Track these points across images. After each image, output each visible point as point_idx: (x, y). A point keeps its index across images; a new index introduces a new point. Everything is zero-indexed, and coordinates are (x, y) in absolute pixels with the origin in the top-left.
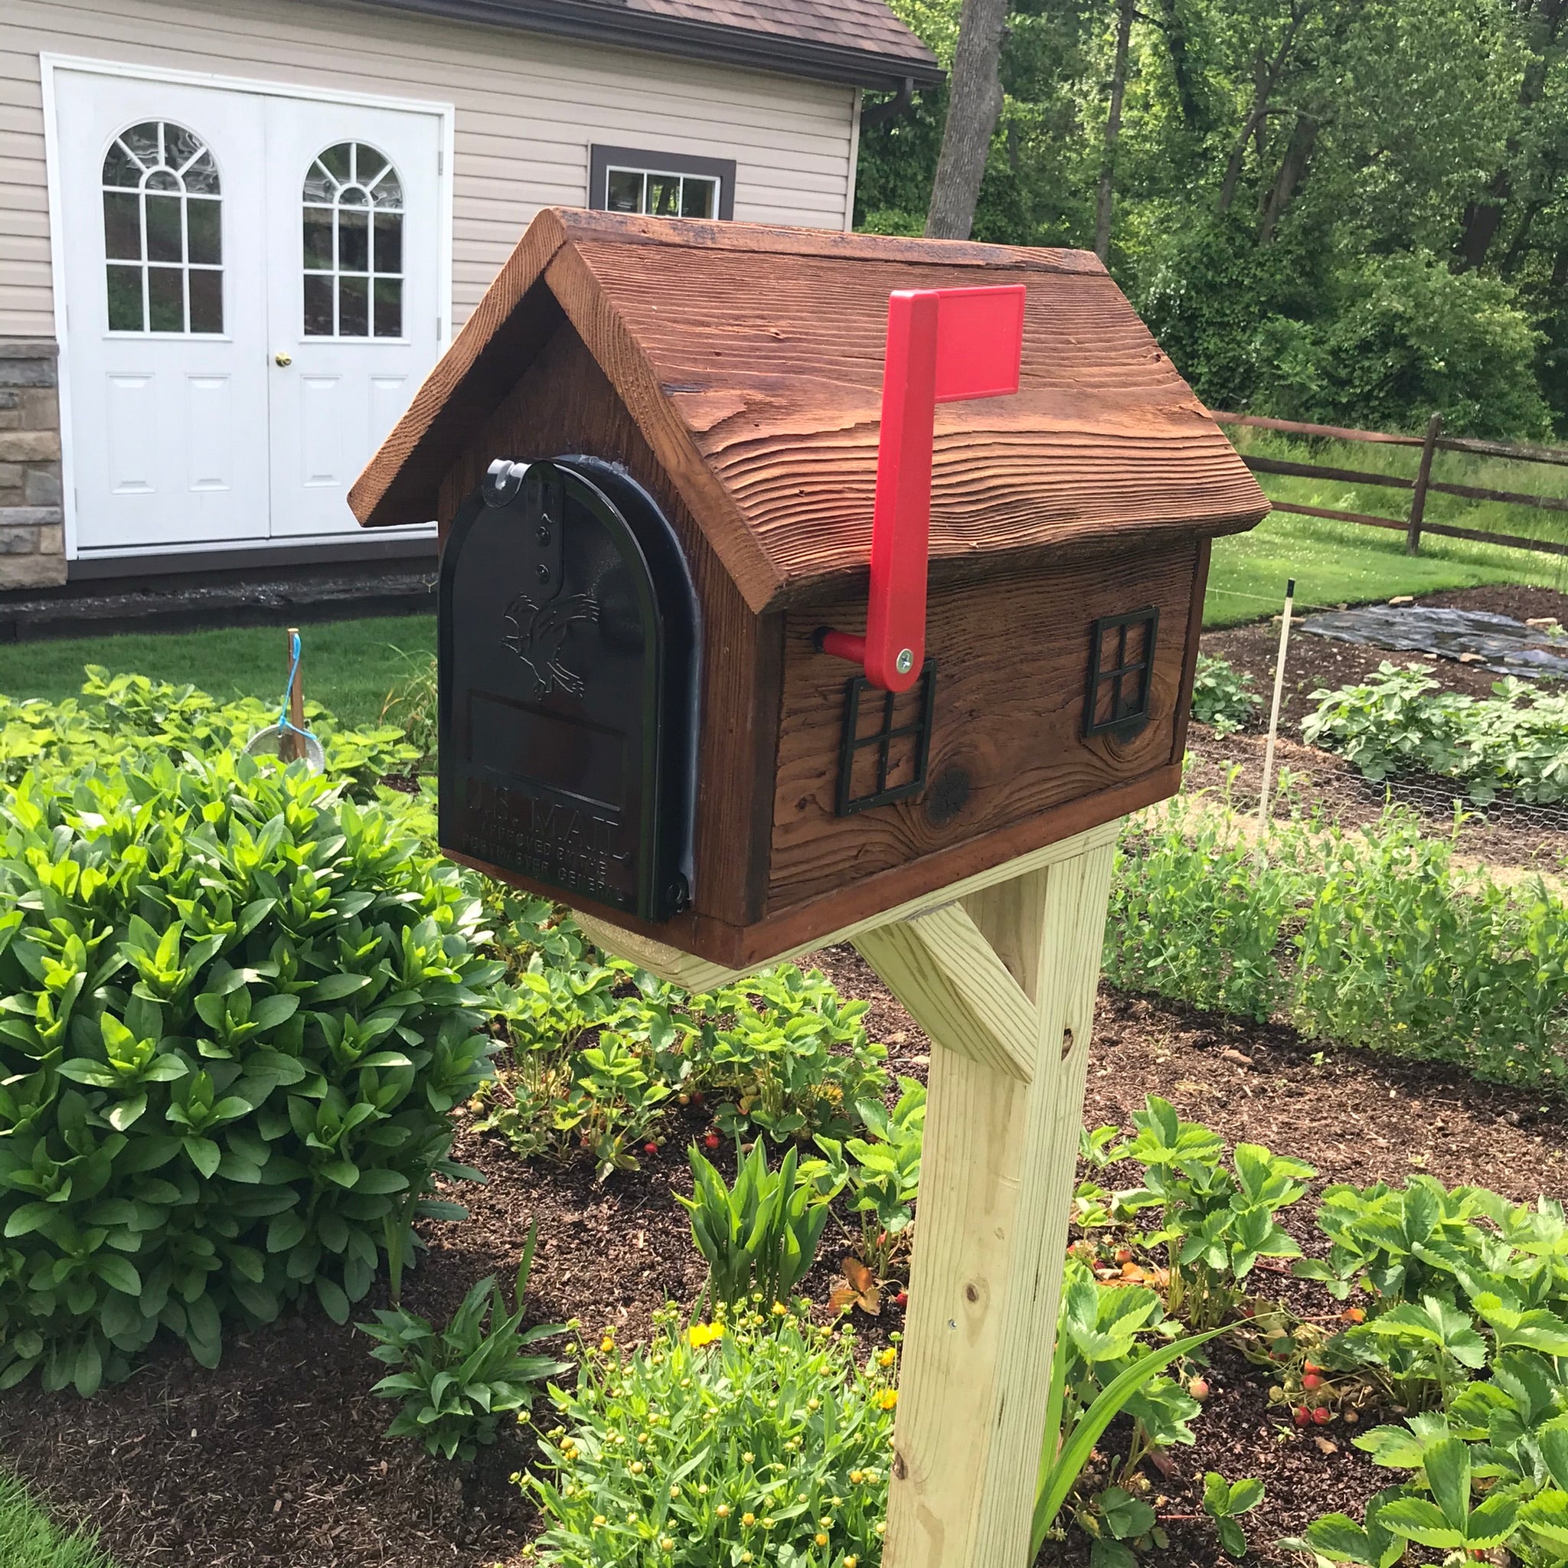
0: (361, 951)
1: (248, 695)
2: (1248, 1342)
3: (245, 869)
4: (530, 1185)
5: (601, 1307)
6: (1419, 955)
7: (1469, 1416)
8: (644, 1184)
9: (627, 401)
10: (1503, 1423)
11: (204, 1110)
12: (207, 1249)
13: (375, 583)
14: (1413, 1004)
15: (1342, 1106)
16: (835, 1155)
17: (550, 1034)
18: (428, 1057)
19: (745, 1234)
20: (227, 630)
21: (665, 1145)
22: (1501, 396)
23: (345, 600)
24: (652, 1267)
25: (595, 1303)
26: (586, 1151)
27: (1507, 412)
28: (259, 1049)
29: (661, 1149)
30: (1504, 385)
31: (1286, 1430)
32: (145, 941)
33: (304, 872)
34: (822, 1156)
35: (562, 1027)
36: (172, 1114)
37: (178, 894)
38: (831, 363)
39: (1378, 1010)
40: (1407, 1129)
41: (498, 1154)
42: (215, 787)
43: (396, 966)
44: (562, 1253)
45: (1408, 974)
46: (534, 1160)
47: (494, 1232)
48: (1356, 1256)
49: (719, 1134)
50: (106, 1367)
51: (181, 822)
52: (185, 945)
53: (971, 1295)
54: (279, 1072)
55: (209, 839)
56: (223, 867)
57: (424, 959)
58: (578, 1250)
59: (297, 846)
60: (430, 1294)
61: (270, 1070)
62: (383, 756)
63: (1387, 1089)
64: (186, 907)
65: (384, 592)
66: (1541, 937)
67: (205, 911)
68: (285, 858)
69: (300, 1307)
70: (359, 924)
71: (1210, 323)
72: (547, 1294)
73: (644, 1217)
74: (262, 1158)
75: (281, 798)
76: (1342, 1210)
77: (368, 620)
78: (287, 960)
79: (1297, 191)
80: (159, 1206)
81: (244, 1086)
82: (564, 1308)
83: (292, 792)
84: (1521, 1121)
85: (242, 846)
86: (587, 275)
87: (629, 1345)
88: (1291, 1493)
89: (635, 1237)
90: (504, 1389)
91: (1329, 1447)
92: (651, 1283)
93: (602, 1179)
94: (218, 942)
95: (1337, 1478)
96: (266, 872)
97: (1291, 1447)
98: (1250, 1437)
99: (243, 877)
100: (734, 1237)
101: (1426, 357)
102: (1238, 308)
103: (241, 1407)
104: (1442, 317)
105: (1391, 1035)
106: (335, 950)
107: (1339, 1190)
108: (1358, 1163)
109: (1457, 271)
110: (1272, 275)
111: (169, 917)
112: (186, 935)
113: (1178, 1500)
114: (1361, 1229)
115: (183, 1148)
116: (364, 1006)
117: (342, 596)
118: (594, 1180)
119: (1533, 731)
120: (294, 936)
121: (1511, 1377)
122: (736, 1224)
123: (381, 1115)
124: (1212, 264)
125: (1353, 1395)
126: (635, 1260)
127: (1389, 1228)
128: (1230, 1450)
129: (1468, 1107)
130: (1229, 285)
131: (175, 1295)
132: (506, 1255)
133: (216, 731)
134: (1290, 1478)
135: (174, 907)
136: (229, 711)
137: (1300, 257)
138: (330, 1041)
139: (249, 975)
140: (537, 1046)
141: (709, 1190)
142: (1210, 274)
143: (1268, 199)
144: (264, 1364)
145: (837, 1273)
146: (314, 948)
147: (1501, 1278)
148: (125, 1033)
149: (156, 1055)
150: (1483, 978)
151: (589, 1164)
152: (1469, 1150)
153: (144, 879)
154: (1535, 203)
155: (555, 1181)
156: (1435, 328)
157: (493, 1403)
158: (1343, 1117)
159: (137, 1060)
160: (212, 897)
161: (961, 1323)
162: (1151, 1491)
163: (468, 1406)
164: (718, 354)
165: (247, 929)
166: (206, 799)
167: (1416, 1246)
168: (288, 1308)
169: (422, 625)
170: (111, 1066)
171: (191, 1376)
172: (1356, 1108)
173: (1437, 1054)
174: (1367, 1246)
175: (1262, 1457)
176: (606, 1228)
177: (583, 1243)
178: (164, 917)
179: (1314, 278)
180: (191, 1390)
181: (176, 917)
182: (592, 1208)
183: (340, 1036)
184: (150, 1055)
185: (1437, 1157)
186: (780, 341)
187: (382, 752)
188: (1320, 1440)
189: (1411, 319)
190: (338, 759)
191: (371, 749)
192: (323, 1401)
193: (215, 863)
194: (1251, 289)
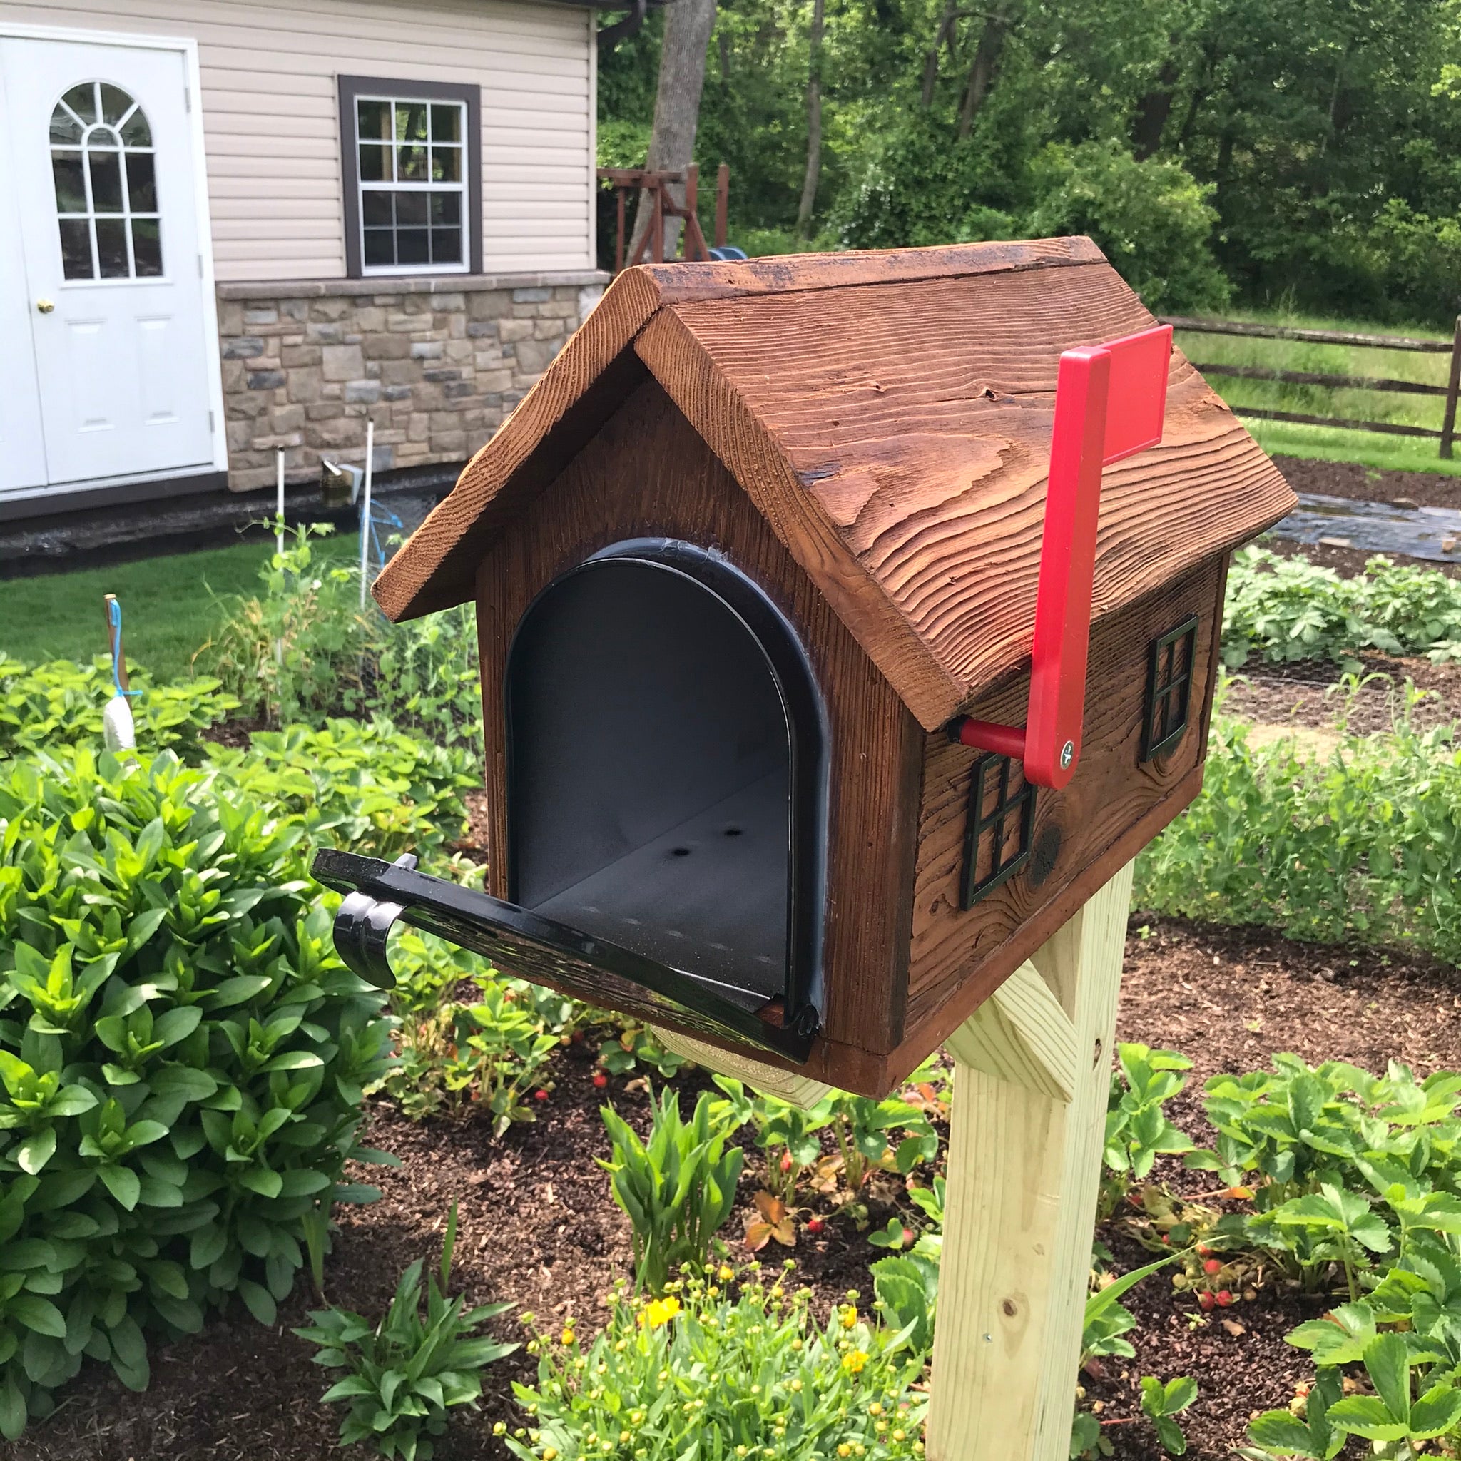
0: (257, 951)
1: (58, 658)
2: (1143, 1231)
3: (128, 880)
4: (427, 1147)
5: (523, 1270)
6: (1230, 828)
7: (1387, 1301)
8: (541, 1134)
9: (752, 492)
10: (1423, 1308)
11: (117, 1139)
12: (128, 1274)
13: (157, 522)
14: (1226, 875)
15: (1173, 976)
16: (736, 1093)
17: (428, 990)
18: (334, 1050)
19: (669, 1190)
20: (14, 583)
21: (554, 1091)
22: (1184, 272)
23: (129, 543)
24: (566, 1221)
25: (517, 1266)
26: (480, 1107)
27: (1191, 286)
28: (164, 1066)
29: (552, 1094)
30: (1186, 261)
31: (1197, 1317)
32: (34, 970)
33: (190, 876)
34: (724, 1096)
35: (437, 981)
36: (86, 1149)
37: (60, 913)
38: (930, 412)
39: (1193, 882)
40: (1236, 995)
41: (389, 1118)
42: (81, 792)
43: (293, 964)
44: (474, 1217)
45: (1221, 847)
46: (427, 1121)
47: (401, 1202)
48: (1249, 1147)
49: (606, 1073)
50: (29, 1405)
51: (51, 834)
52: (77, 968)
53: (1008, 1309)
54: (189, 1087)
55: (83, 851)
56: (103, 880)
57: (319, 951)
58: (489, 1211)
59: (176, 847)
60: (351, 1279)
61: (179, 1086)
62: (205, 709)
63: (1211, 956)
64: (72, 927)
65: (169, 531)
66: (1341, 805)
67: (92, 928)
68: (167, 864)
69: (222, 1310)
70: (250, 922)
71: (918, 216)
72: (468, 1263)
73: (547, 1169)
74: (180, 1177)
75: (153, 797)
76: (1226, 1101)
77: (154, 560)
78: (182, 970)
79: (989, 88)
80: (77, 1241)
81: (154, 1106)
82: (487, 1275)
83: (161, 789)
84: (1336, 976)
85: (123, 856)
86: (694, 347)
87: (559, 1308)
88: (1212, 1380)
89: (543, 1191)
90: (452, 1380)
91: (1237, 1330)
92: (569, 1239)
93: (499, 1134)
94: (112, 961)
95: (1249, 1359)
96: (152, 880)
97: (1201, 1333)
98: (1163, 1327)
99: (126, 887)
100: (657, 1193)
101: (1117, 240)
102: (943, 201)
103: (177, 1427)
104: (1128, 202)
105: (1205, 904)
106: (227, 950)
107: (1220, 1082)
108: (1200, 1034)
109: (1139, 157)
110: (973, 169)
111: (53, 939)
112: (78, 958)
113: (1113, 1403)
114: (1253, 1122)
115: (99, 1179)
116: (264, 1007)
117: (127, 538)
118: (492, 1135)
119: (1274, 594)
120: (185, 942)
121: (1425, 1262)
122: (659, 1180)
123: (297, 1118)
124: (917, 160)
125: (1251, 1274)
126: (548, 1217)
127: (1277, 1117)
128: (1148, 1343)
129: (1286, 967)
130: (934, 181)
131: (98, 1324)
132: (418, 1226)
133: (32, 698)
134: (1207, 1364)
135: (60, 928)
136: (40, 674)
137: (998, 151)
138: (237, 1049)
139: (148, 991)
140: (418, 1007)
141: (628, 1151)
142: (916, 170)
143: (964, 97)
144: (194, 1377)
145: (747, 1205)
146: (207, 953)
147: (1384, 1155)
148: (24, 1069)
149: (60, 1088)
150: (1290, 845)
151: (485, 1119)
152: (1295, 1010)
153: (22, 902)
154: (1198, 92)
155: (452, 1140)
156: (1124, 212)
157: (446, 1398)
158: (1176, 988)
159: (40, 1096)
160: (97, 912)
161: (997, 1336)
162: (1087, 1397)
163: (421, 1405)
164: (836, 424)
165: (138, 942)
166: (73, 805)
167: (1305, 1133)
168: (211, 1315)
169: (208, 561)
170: (15, 1106)
171: (118, 1401)
172: (1186, 978)
173: (1248, 918)
174: (1256, 1136)
175: (1178, 1347)
176: (512, 1185)
177: (492, 1203)
178: (49, 941)
179: (1012, 170)
180: (121, 1415)
181: (62, 938)
182: (494, 1166)
183: (246, 1039)
184: (55, 1089)
185: (1269, 1020)
186: (881, 394)
187: (202, 705)
188: (1227, 1323)
189: (1101, 205)
190: (161, 716)
191: (192, 702)
192: (263, 1409)
193: (94, 875)
194: (954, 182)
